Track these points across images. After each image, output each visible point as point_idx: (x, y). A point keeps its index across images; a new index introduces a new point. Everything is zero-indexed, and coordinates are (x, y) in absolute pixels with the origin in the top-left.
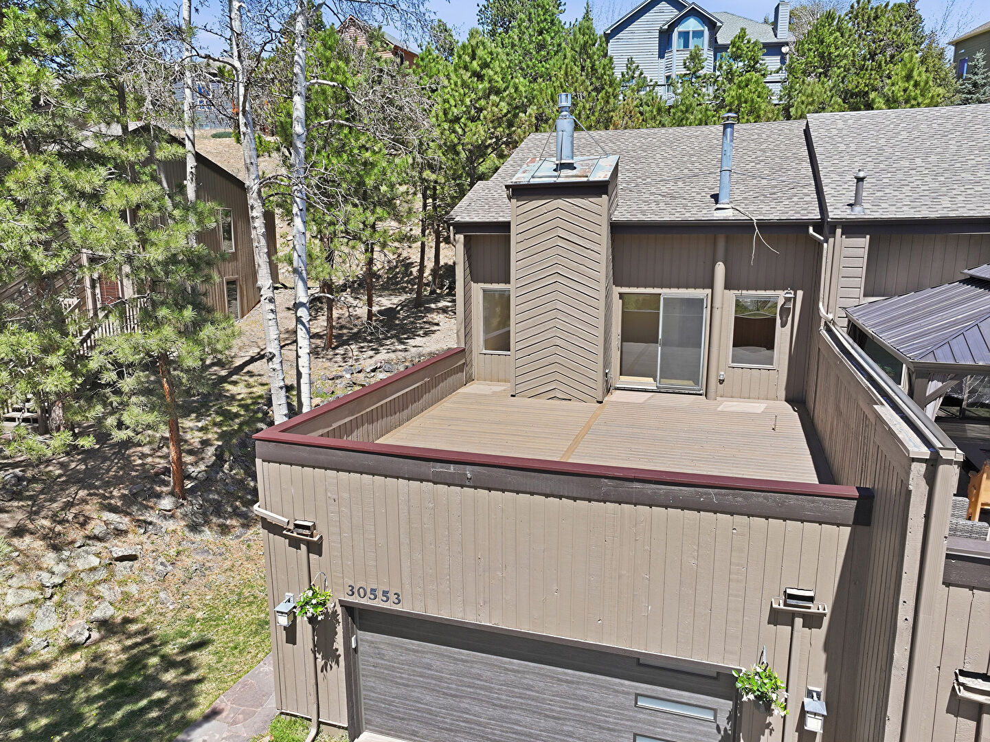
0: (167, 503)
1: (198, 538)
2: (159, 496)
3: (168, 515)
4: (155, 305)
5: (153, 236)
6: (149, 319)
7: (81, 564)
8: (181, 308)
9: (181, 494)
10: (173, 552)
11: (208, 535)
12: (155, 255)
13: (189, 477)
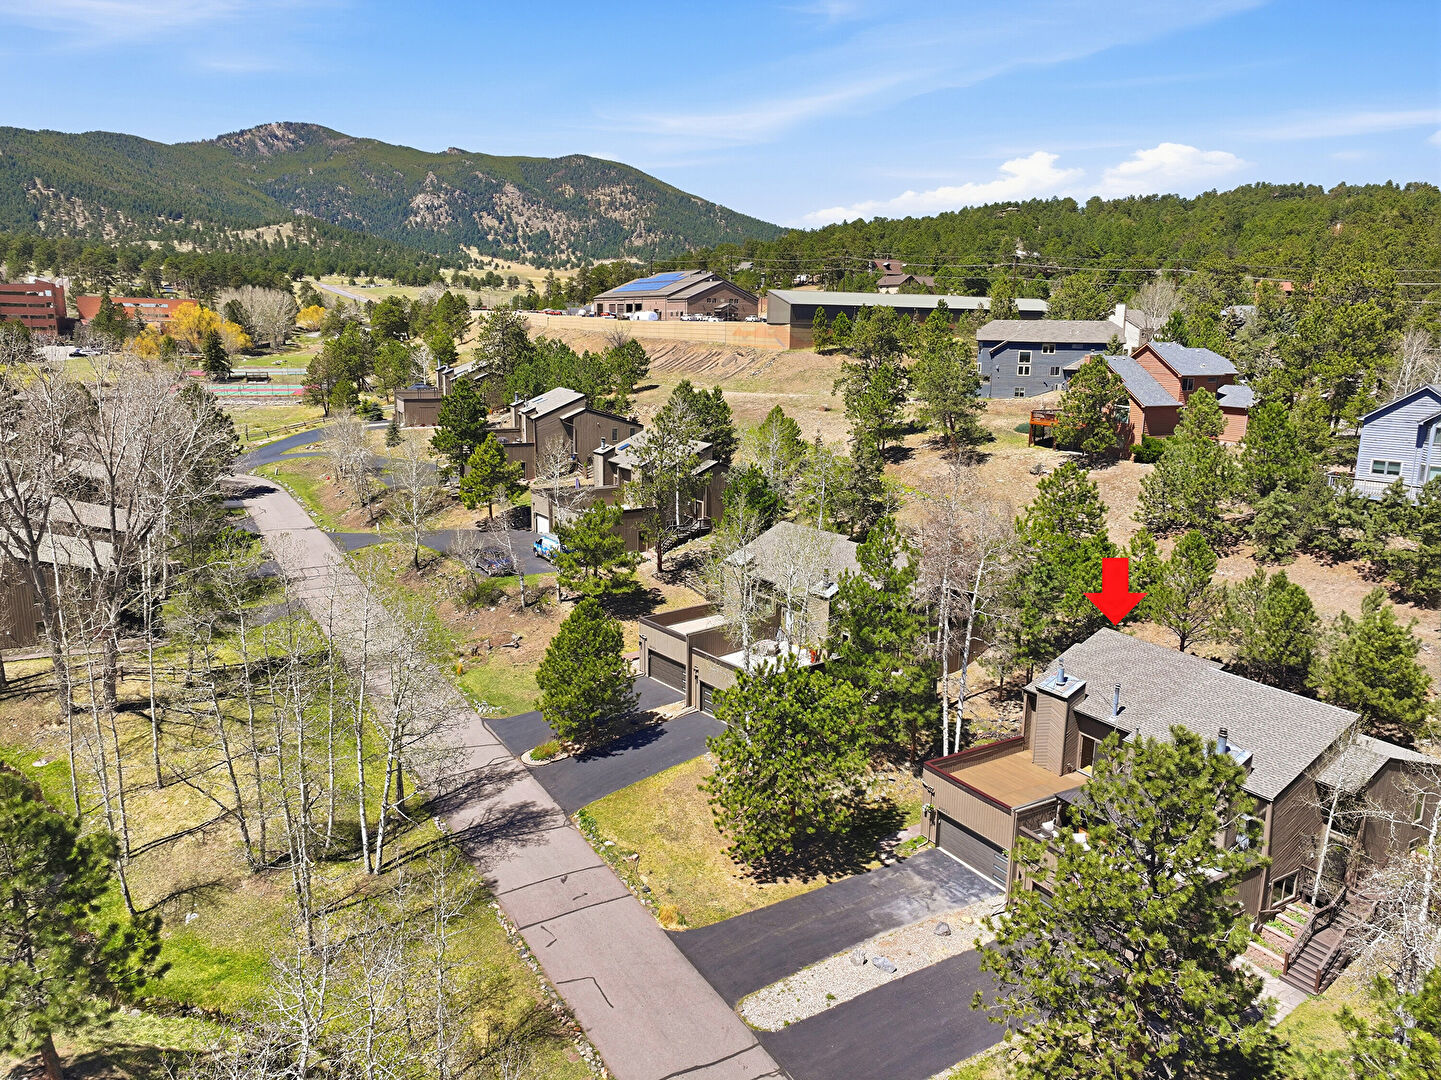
0: (908, 764)
1: (914, 778)
2: (906, 760)
3: (908, 769)
7: (880, 778)
9: (913, 762)
10: (906, 783)
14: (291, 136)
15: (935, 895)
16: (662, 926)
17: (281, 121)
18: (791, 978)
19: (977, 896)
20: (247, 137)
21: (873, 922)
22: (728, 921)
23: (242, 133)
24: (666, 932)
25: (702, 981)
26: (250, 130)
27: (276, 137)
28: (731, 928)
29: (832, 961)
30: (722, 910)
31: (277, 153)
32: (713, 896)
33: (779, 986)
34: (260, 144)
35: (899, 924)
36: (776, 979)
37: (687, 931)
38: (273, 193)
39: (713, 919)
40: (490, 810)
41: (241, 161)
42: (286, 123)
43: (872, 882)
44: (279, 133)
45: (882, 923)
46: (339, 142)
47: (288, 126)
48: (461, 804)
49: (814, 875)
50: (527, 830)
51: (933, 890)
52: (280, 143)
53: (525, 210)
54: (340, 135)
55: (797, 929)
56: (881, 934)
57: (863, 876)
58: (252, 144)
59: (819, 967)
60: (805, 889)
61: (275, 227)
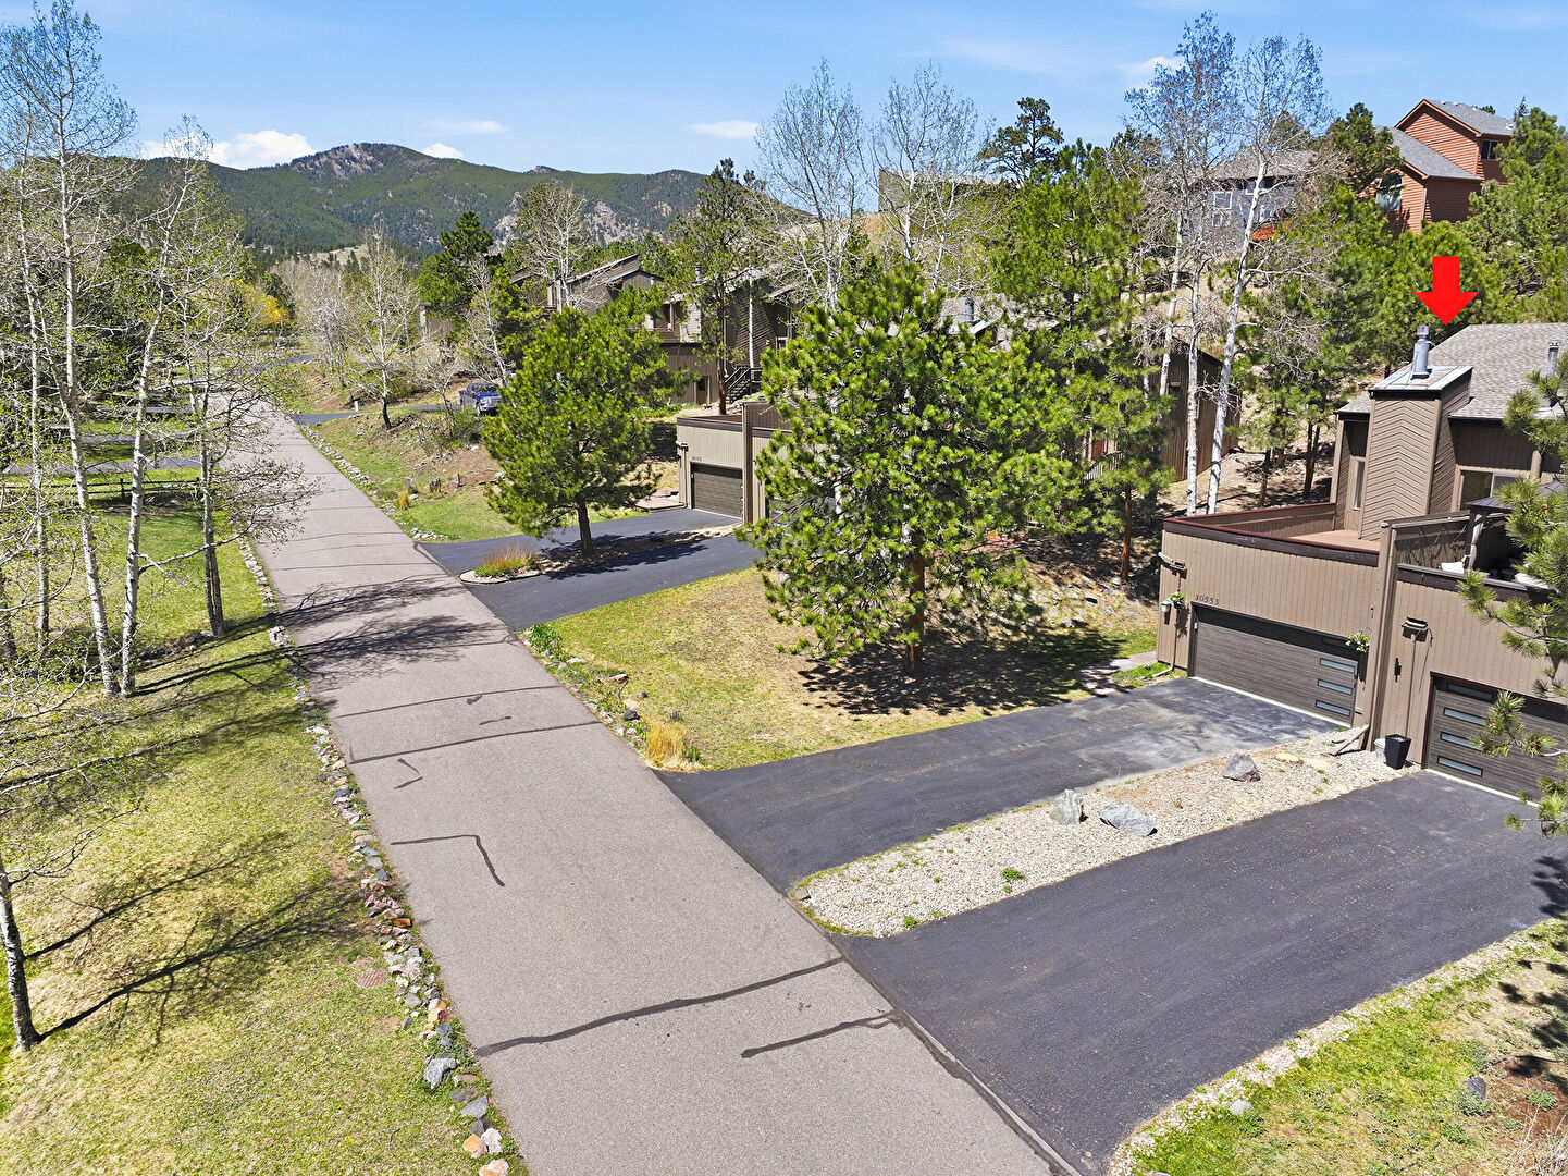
0: (1116, 580)
1: (1132, 603)
2: (1113, 576)
3: (1118, 587)
4: (1128, 457)
5: (1133, 418)
6: (1123, 465)
7: (1069, 595)
8: (1142, 459)
9: (1124, 578)
10: (1116, 605)
11: (1137, 604)
12: (1132, 429)
13: (1132, 570)
14: (370, 158)
15: (1206, 732)
16: (650, 763)
17: (359, 142)
18: (920, 845)
19: (1292, 732)
20: (324, 159)
21: (1086, 765)
22: (786, 762)
23: (318, 155)
24: (658, 774)
25: (721, 846)
26: (326, 153)
27: (354, 159)
28: (792, 770)
29: (1009, 819)
30: (778, 745)
31: (355, 176)
32: (760, 727)
33: (893, 857)
34: (336, 167)
35: (1143, 768)
36: (884, 845)
37: (702, 772)
38: (350, 219)
39: (757, 756)
40: (372, 624)
41: (316, 185)
42: (363, 144)
43: (1076, 715)
44: (356, 155)
45: (1107, 766)
46: (419, 163)
47: (366, 147)
48: (329, 617)
49: (960, 704)
50: (430, 644)
51: (1200, 726)
52: (358, 166)
53: (618, 230)
54: (422, 156)
55: (930, 773)
56: (1109, 782)
57: (1056, 707)
58: (328, 167)
59: (979, 828)
60: (944, 722)
61: (349, 250)
